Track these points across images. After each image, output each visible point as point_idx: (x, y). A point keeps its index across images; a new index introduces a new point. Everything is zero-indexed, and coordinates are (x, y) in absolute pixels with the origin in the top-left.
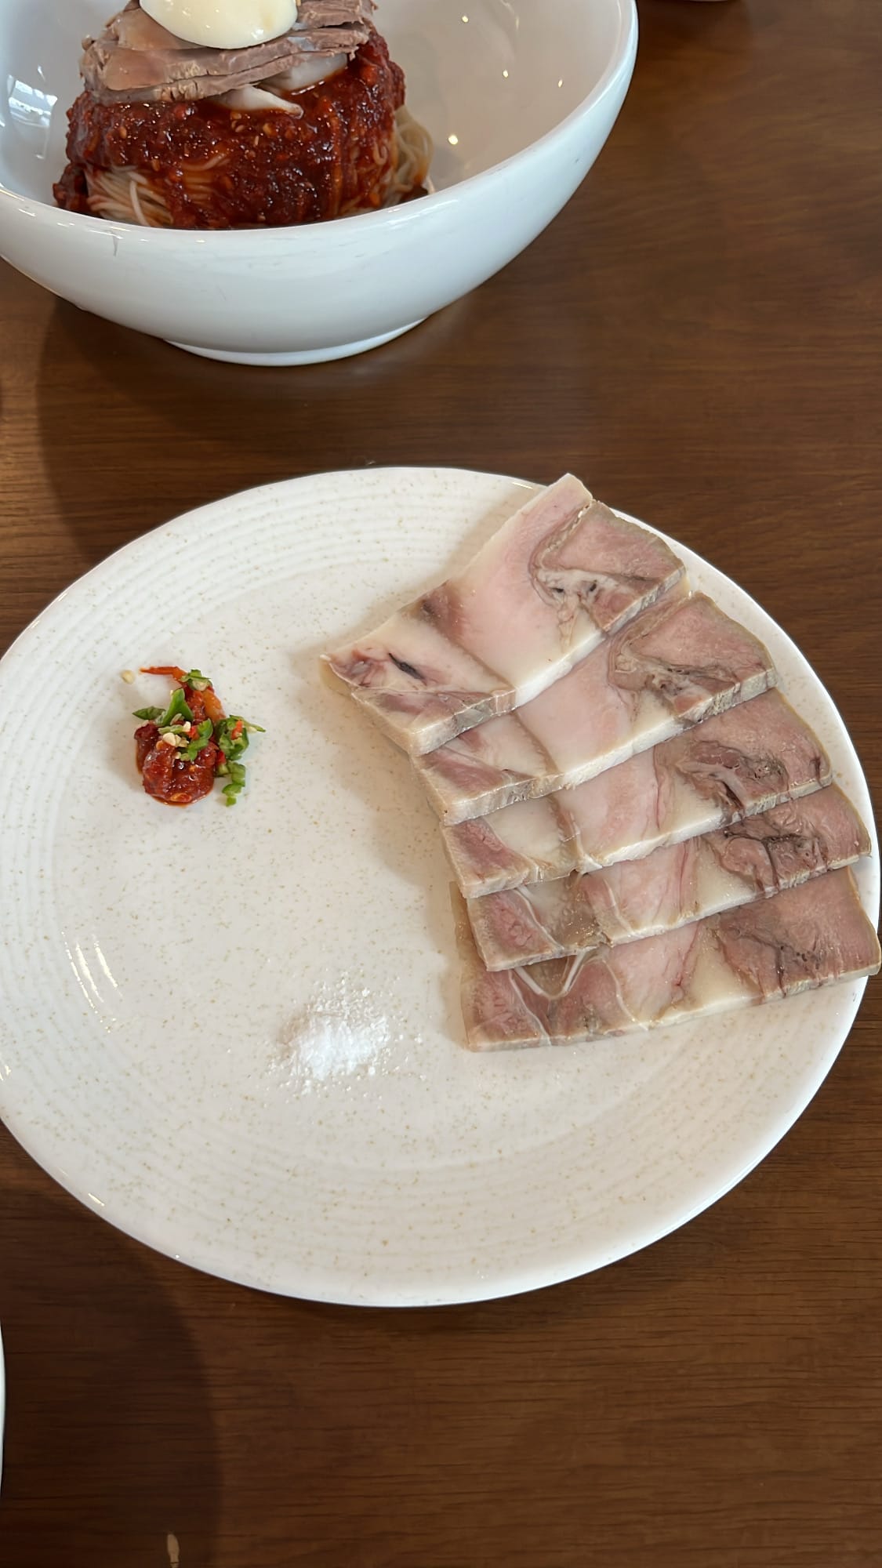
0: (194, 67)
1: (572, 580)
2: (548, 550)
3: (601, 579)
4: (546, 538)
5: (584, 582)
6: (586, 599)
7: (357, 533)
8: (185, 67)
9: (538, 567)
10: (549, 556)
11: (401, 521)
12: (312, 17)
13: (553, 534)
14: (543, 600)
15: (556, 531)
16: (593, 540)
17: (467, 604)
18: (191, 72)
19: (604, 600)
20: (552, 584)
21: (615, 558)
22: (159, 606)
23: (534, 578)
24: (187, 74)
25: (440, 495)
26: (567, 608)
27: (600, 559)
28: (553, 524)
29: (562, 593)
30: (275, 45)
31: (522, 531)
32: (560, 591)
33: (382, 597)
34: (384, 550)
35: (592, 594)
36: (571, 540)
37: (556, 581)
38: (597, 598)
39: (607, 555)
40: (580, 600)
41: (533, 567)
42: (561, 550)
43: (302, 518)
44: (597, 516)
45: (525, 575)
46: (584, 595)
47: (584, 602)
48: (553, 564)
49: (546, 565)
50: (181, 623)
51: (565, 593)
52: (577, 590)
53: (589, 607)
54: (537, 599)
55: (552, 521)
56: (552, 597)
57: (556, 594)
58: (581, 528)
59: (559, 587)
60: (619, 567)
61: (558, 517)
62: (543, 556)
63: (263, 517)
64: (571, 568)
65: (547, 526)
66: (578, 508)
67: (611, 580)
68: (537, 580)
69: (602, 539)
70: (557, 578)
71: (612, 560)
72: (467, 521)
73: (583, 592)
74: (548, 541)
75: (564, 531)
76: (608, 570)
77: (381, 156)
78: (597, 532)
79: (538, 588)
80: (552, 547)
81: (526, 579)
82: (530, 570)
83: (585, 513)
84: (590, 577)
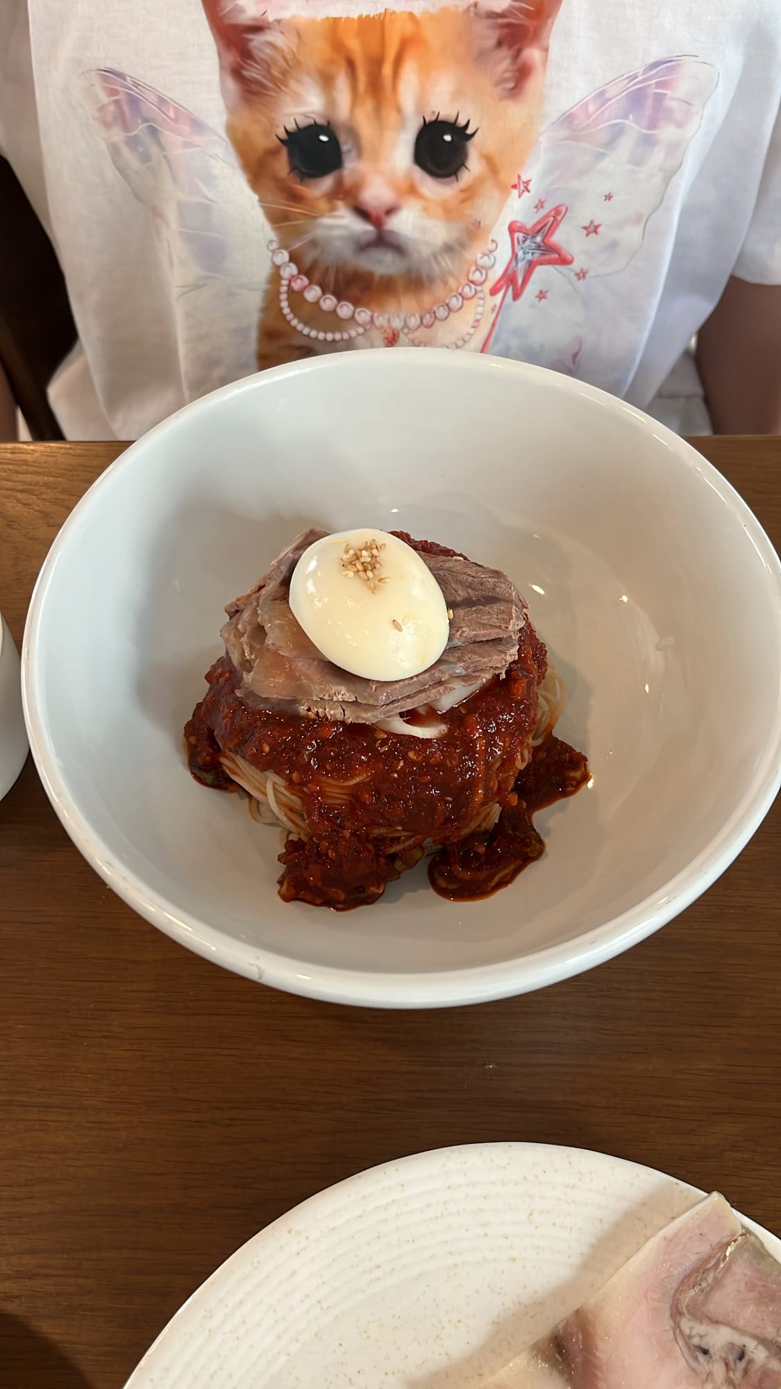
0: (343, 693)
1: (719, 1338)
2: (692, 1293)
3: (751, 1344)
4: (688, 1276)
5: (731, 1345)
6: (734, 1371)
7: (484, 1225)
8: (333, 691)
9: (681, 1314)
10: (693, 1299)
11: (531, 1214)
12: (465, 635)
13: (697, 1271)
14: (687, 1361)
15: (701, 1268)
16: (742, 1288)
17: (604, 1350)
18: (340, 697)
19: (755, 1375)
20: (696, 1341)
21: (765, 1318)
22: (276, 1321)
23: (677, 1326)
24: (335, 699)
25: (574, 1187)
26: (713, 1381)
27: (748, 1315)
28: (697, 1257)
29: (707, 1356)
30: (427, 675)
31: (664, 1261)
32: (705, 1352)
33: (508, 1309)
34: (512, 1247)
35: (741, 1365)
36: (717, 1283)
37: (701, 1337)
38: (746, 1371)
39: (757, 1311)
40: (727, 1371)
41: (676, 1313)
42: (708, 1294)
43: (428, 1206)
44: (746, 1255)
45: (668, 1324)
46: (732, 1364)
47: (731, 1374)
48: (698, 1314)
49: (689, 1312)
50: (297, 1340)
51: (711, 1357)
52: (724, 1356)
53: (736, 1382)
54: (680, 1361)
55: (697, 1253)
56: (696, 1359)
57: (701, 1357)
58: (728, 1269)
59: (704, 1346)
60: (770, 1332)
61: (704, 1249)
62: (687, 1300)
63: (388, 1204)
64: (716, 1322)
65: (691, 1260)
66: (725, 1240)
67: (761, 1348)
68: (681, 1331)
69: (751, 1286)
70: (703, 1333)
71: (763, 1319)
72: (601, 1221)
73: (731, 1358)
74: (692, 1279)
75: (710, 1268)
76: (758, 1332)
77: (523, 760)
78: (746, 1275)
79: (681, 1342)
80: (697, 1289)
81: (668, 1328)
82: (673, 1316)
83: (733, 1248)
84: (740, 1340)
